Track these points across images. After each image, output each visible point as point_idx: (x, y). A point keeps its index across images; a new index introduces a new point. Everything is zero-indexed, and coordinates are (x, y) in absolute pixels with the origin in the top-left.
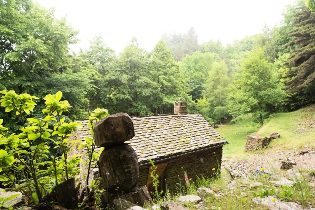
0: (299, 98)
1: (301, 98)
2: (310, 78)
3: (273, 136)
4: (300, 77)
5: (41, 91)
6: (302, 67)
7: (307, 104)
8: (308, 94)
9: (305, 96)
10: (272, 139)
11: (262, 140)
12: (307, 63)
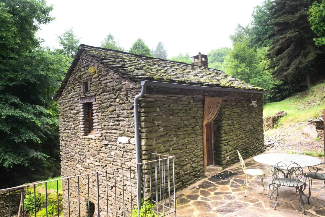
0: (284, 87)
1: (286, 88)
2: (294, 64)
3: (280, 114)
4: (284, 65)
5: (4, 76)
6: (286, 54)
7: (292, 92)
8: (293, 82)
9: (290, 85)
10: (279, 117)
11: (271, 119)
12: (290, 50)
